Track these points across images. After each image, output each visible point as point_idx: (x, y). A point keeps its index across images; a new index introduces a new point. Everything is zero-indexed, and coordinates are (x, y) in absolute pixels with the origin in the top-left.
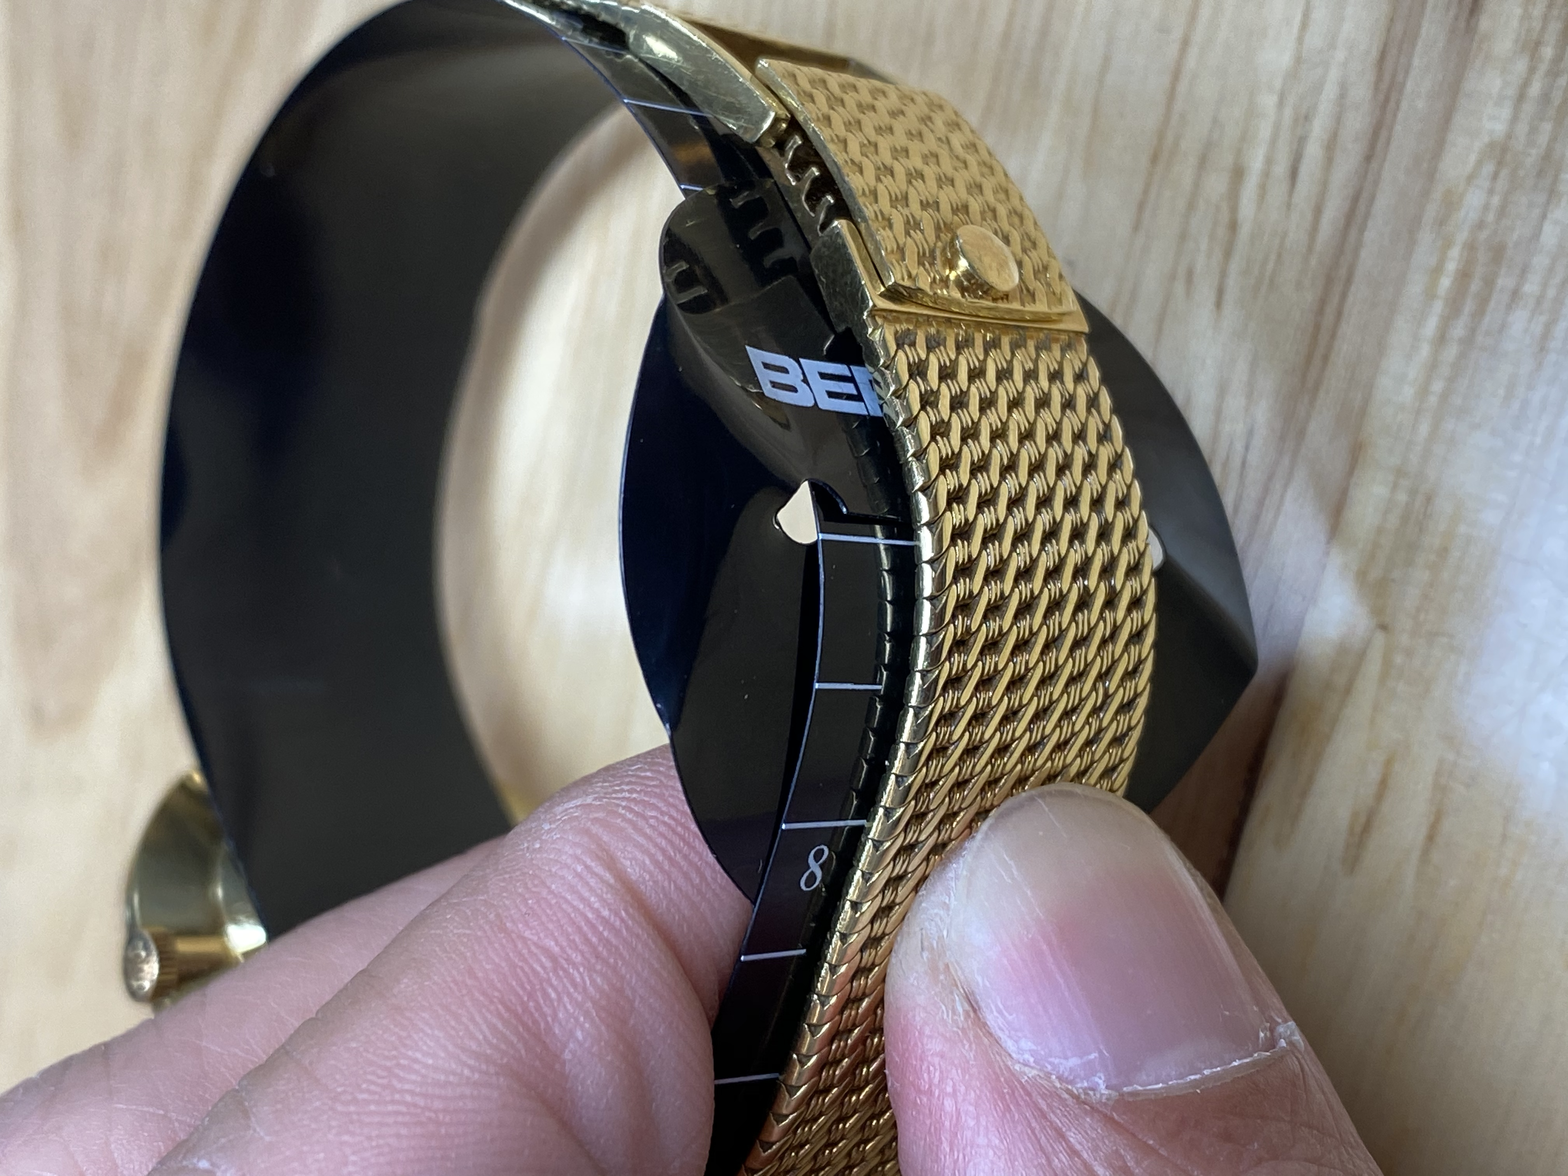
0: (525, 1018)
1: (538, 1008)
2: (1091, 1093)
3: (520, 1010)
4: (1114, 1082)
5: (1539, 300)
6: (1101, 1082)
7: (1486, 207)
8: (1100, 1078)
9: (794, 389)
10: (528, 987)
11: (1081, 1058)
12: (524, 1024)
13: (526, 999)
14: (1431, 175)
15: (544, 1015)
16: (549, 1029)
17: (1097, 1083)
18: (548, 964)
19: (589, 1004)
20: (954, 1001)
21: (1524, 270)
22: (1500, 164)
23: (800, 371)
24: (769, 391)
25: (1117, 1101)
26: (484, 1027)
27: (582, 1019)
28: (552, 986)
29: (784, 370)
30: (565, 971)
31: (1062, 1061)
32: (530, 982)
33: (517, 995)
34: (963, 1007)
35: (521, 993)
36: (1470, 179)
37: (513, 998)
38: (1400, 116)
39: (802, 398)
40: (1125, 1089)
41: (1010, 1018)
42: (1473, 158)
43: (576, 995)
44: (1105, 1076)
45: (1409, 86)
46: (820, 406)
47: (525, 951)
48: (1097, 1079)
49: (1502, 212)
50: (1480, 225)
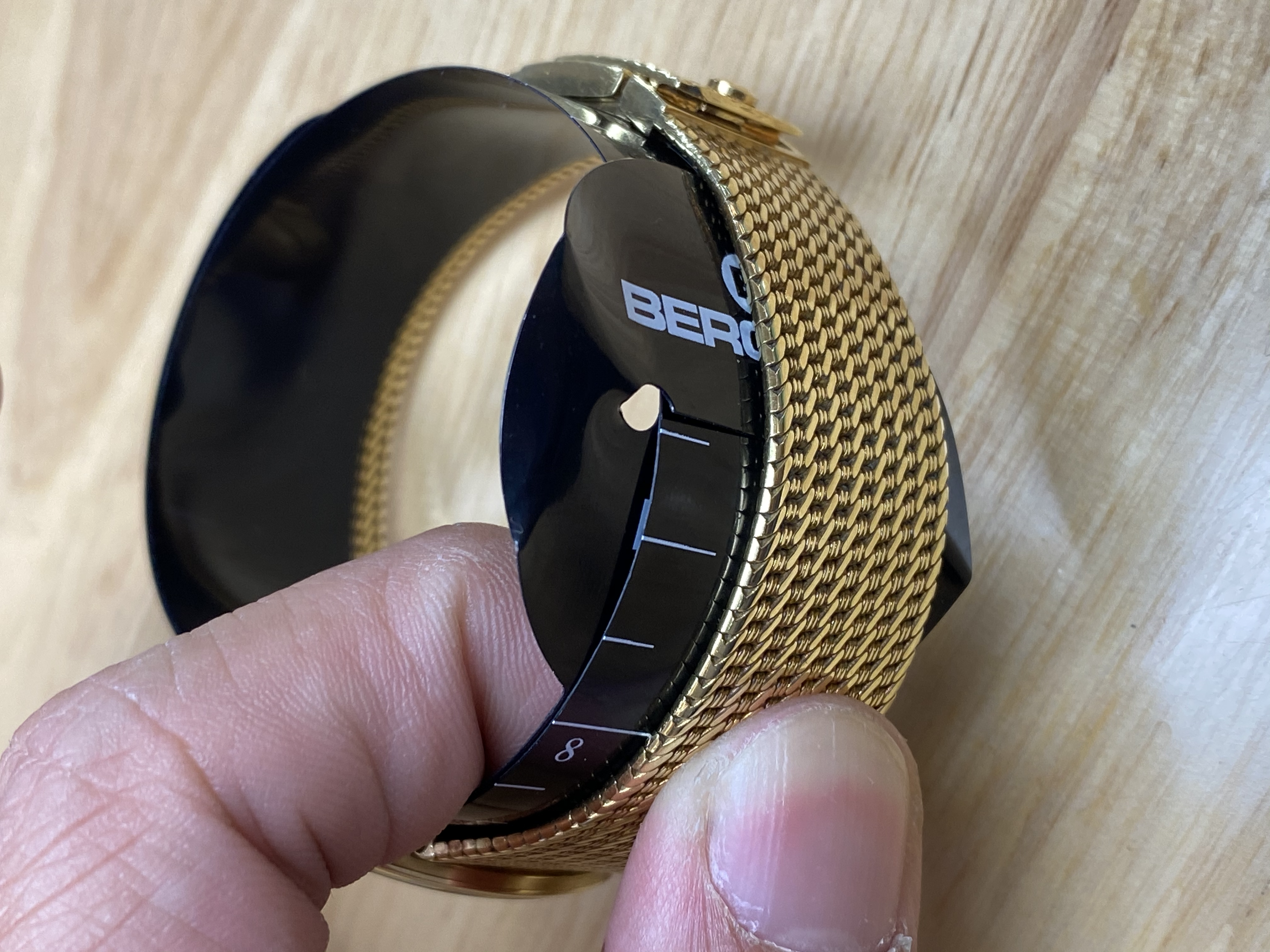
0: (380, 696)
1: (391, 694)
2: (743, 931)
3: (378, 690)
4: (763, 932)
5: (1005, 467)
6: (754, 926)
7: (986, 394)
8: (756, 924)
9: (652, 316)
10: (389, 677)
11: (753, 905)
12: (377, 700)
13: (385, 683)
14: (957, 362)
15: (392, 700)
16: (392, 711)
17: (752, 927)
18: (408, 666)
19: (425, 706)
20: (696, 821)
21: (1000, 444)
22: (1000, 367)
23: (660, 303)
24: (633, 316)
25: (755, 947)
26: (351, 693)
27: (416, 713)
28: (405, 683)
29: (648, 301)
30: (417, 676)
31: (739, 900)
32: (392, 673)
33: (380, 678)
34: (699, 828)
35: (383, 678)
36: (980, 372)
37: (376, 680)
38: (946, 316)
39: (657, 324)
40: (766, 941)
41: (725, 853)
42: (984, 358)
43: (418, 695)
44: (760, 925)
45: (956, 297)
46: (670, 332)
47: (396, 650)
48: (753, 924)
49: (994, 402)
50: (980, 406)
